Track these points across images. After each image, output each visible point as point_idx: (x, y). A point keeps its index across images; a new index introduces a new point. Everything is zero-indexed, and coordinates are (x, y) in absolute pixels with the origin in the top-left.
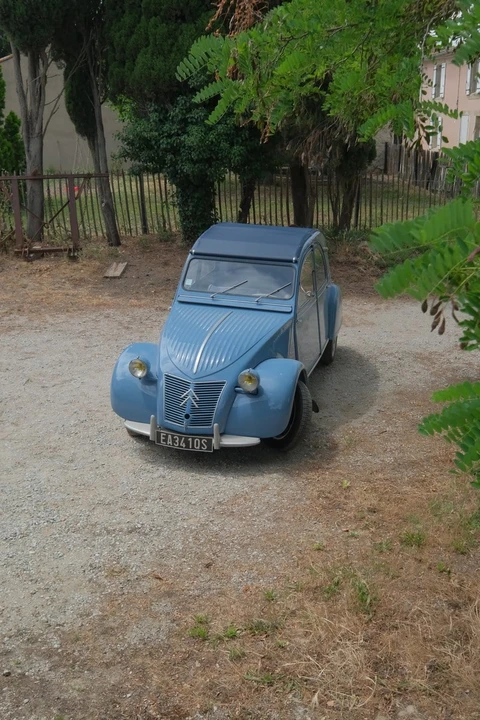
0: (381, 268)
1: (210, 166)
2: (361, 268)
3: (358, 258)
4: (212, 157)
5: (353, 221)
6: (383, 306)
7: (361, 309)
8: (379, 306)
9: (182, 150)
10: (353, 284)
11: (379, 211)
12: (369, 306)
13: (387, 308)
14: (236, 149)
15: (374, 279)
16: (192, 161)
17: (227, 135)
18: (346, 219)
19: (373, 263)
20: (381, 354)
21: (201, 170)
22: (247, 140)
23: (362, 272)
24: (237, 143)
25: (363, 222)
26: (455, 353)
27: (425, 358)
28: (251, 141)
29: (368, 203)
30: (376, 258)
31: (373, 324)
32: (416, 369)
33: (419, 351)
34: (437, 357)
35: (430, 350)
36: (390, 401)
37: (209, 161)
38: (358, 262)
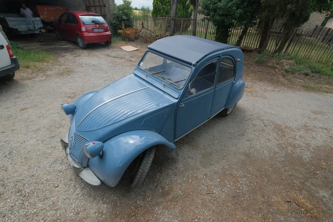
0: (287, 72)
1: (227, 18)
2: (277, 70)
3: (278, 66)
4: (228, 14)
5: (284, 51)
6: (276, 90)
7: (265, 89)
8: (275, 89)
9: (217, 10)
10: (269, 76)
12: (270, 88)
13: (279, 91)
15: (280, 76)
16: (219, 15)
19: (284, 69)
20: (257, 118)
21: (223, 20)
22: (245, 7)
23: (276, 72)
24: (241, 8)
25: (288, 52)
26: (302, 133)
27: (280, 130)
28: (247, 8)
29: (295, 44)
30: (286, 67)
31: (266, 98)
32: (270, 137)
33: (280, 123)
34: (288, 131)
35: (287, 124)
36: (236, 160)
37: (227, 15)
38: (276, 68)
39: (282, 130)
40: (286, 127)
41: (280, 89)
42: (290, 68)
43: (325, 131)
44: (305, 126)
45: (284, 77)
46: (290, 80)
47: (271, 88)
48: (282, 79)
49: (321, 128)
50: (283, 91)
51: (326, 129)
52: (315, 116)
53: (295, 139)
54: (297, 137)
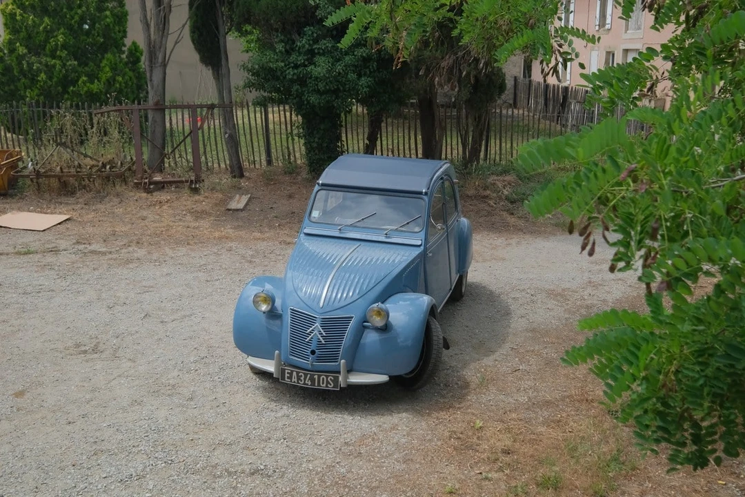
0: (512, 203)
1: (337, 97)
2: (491, 203)
3: (488, 192)
4: (338, 89)
5: (482, 155)
6: (513, 242)
7: (491, 244)
8: (511, 241)
9: (309, 81)
10: (483, 218)
11: (509, 145)
13: (518, 243)
14: (363, 81)
15: (504, 214)
16: (318, 92)
17: (353, 66)
18: (475, 153)
19: (503, 197)
20: (513, 290)
21: (328, 102)
22: (374, 71)
23: (492, 207)
24: (365, 75)
25: (493, 156)
26: (589, 290)
27: (558, 295)
28: (379, 72)
29: (498, 136)
30: (506, 193)
31: (504, 259)
32: (549, 306)
33: (552, 287)
34: (570, 293)
35: (563, 286)
36: (522, 339)
37: (336, 92)
38: (487, 196)
39: (560, 294)
40: (563, 290)
41: (518, 240)
42: (514, 192)
43: (620, 282)
44: (590, 282)
45: (512, 214)
46: (526, 217)
47: (500, 240)
48: (512, 220)
49: (613, 280)
50: (526, 242)
51: (620, 279)
52: (598, 267)
53: (584, 300)
54: (586, 297)
